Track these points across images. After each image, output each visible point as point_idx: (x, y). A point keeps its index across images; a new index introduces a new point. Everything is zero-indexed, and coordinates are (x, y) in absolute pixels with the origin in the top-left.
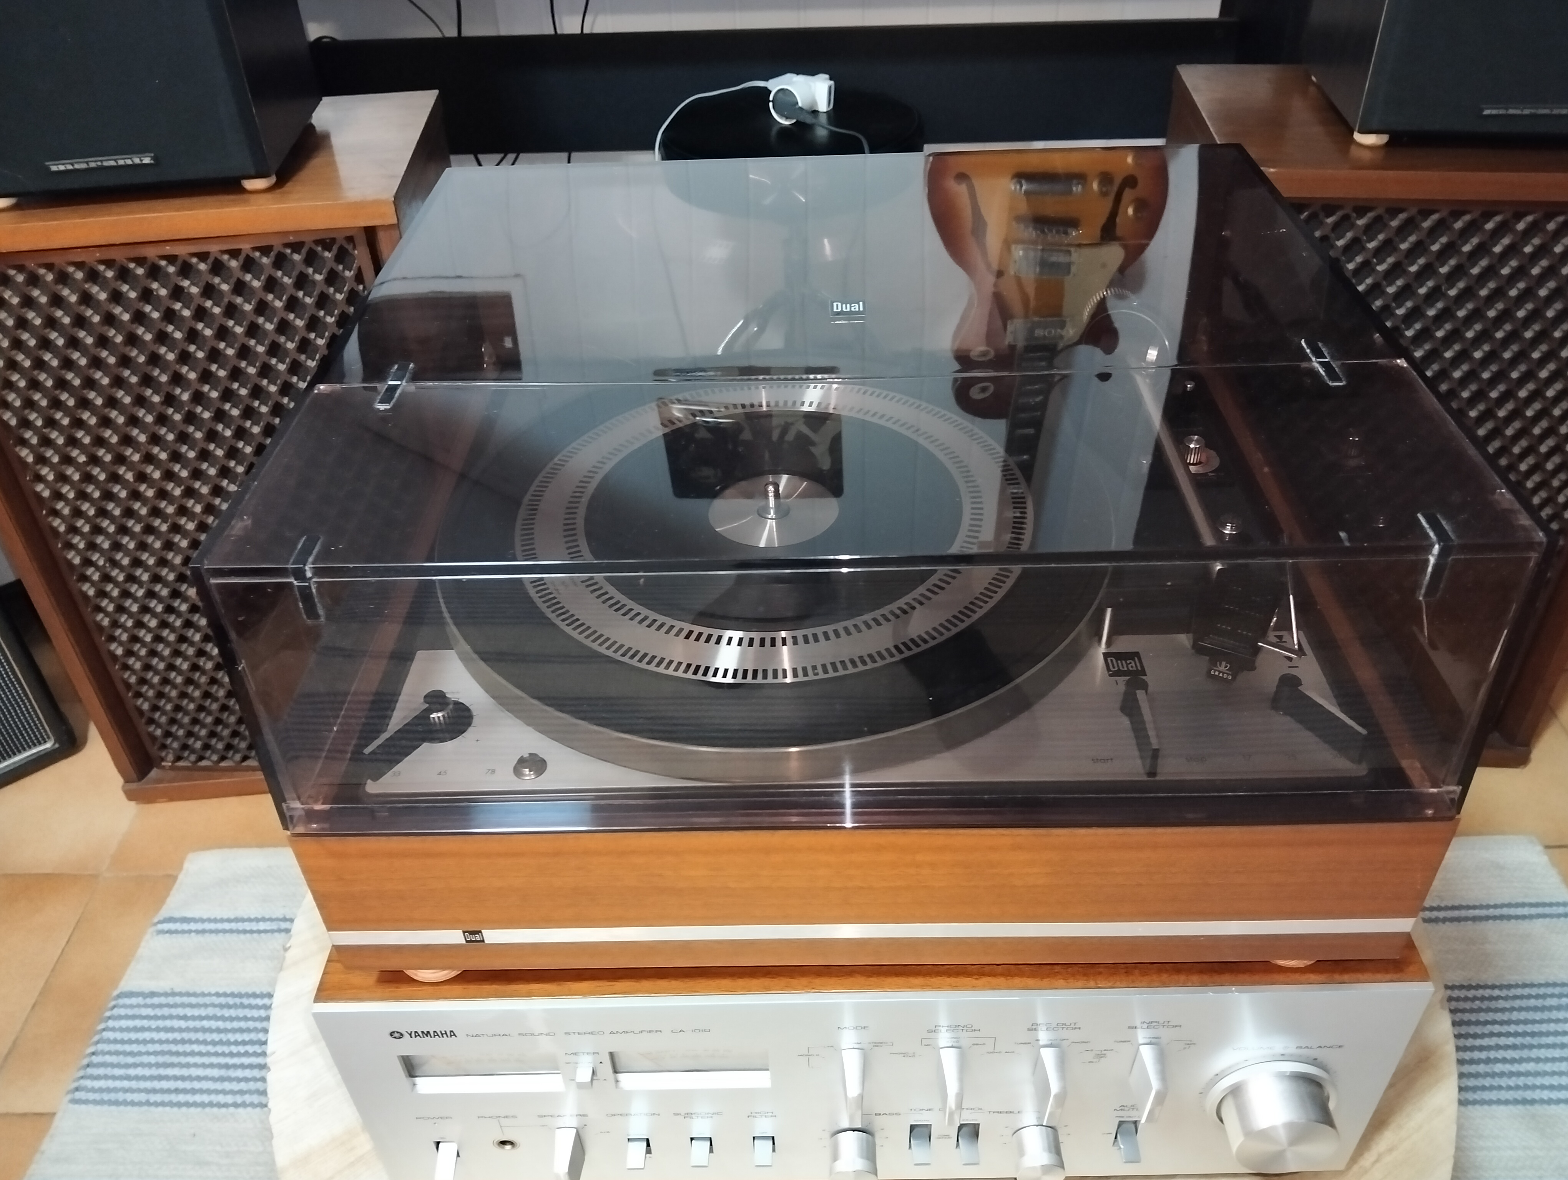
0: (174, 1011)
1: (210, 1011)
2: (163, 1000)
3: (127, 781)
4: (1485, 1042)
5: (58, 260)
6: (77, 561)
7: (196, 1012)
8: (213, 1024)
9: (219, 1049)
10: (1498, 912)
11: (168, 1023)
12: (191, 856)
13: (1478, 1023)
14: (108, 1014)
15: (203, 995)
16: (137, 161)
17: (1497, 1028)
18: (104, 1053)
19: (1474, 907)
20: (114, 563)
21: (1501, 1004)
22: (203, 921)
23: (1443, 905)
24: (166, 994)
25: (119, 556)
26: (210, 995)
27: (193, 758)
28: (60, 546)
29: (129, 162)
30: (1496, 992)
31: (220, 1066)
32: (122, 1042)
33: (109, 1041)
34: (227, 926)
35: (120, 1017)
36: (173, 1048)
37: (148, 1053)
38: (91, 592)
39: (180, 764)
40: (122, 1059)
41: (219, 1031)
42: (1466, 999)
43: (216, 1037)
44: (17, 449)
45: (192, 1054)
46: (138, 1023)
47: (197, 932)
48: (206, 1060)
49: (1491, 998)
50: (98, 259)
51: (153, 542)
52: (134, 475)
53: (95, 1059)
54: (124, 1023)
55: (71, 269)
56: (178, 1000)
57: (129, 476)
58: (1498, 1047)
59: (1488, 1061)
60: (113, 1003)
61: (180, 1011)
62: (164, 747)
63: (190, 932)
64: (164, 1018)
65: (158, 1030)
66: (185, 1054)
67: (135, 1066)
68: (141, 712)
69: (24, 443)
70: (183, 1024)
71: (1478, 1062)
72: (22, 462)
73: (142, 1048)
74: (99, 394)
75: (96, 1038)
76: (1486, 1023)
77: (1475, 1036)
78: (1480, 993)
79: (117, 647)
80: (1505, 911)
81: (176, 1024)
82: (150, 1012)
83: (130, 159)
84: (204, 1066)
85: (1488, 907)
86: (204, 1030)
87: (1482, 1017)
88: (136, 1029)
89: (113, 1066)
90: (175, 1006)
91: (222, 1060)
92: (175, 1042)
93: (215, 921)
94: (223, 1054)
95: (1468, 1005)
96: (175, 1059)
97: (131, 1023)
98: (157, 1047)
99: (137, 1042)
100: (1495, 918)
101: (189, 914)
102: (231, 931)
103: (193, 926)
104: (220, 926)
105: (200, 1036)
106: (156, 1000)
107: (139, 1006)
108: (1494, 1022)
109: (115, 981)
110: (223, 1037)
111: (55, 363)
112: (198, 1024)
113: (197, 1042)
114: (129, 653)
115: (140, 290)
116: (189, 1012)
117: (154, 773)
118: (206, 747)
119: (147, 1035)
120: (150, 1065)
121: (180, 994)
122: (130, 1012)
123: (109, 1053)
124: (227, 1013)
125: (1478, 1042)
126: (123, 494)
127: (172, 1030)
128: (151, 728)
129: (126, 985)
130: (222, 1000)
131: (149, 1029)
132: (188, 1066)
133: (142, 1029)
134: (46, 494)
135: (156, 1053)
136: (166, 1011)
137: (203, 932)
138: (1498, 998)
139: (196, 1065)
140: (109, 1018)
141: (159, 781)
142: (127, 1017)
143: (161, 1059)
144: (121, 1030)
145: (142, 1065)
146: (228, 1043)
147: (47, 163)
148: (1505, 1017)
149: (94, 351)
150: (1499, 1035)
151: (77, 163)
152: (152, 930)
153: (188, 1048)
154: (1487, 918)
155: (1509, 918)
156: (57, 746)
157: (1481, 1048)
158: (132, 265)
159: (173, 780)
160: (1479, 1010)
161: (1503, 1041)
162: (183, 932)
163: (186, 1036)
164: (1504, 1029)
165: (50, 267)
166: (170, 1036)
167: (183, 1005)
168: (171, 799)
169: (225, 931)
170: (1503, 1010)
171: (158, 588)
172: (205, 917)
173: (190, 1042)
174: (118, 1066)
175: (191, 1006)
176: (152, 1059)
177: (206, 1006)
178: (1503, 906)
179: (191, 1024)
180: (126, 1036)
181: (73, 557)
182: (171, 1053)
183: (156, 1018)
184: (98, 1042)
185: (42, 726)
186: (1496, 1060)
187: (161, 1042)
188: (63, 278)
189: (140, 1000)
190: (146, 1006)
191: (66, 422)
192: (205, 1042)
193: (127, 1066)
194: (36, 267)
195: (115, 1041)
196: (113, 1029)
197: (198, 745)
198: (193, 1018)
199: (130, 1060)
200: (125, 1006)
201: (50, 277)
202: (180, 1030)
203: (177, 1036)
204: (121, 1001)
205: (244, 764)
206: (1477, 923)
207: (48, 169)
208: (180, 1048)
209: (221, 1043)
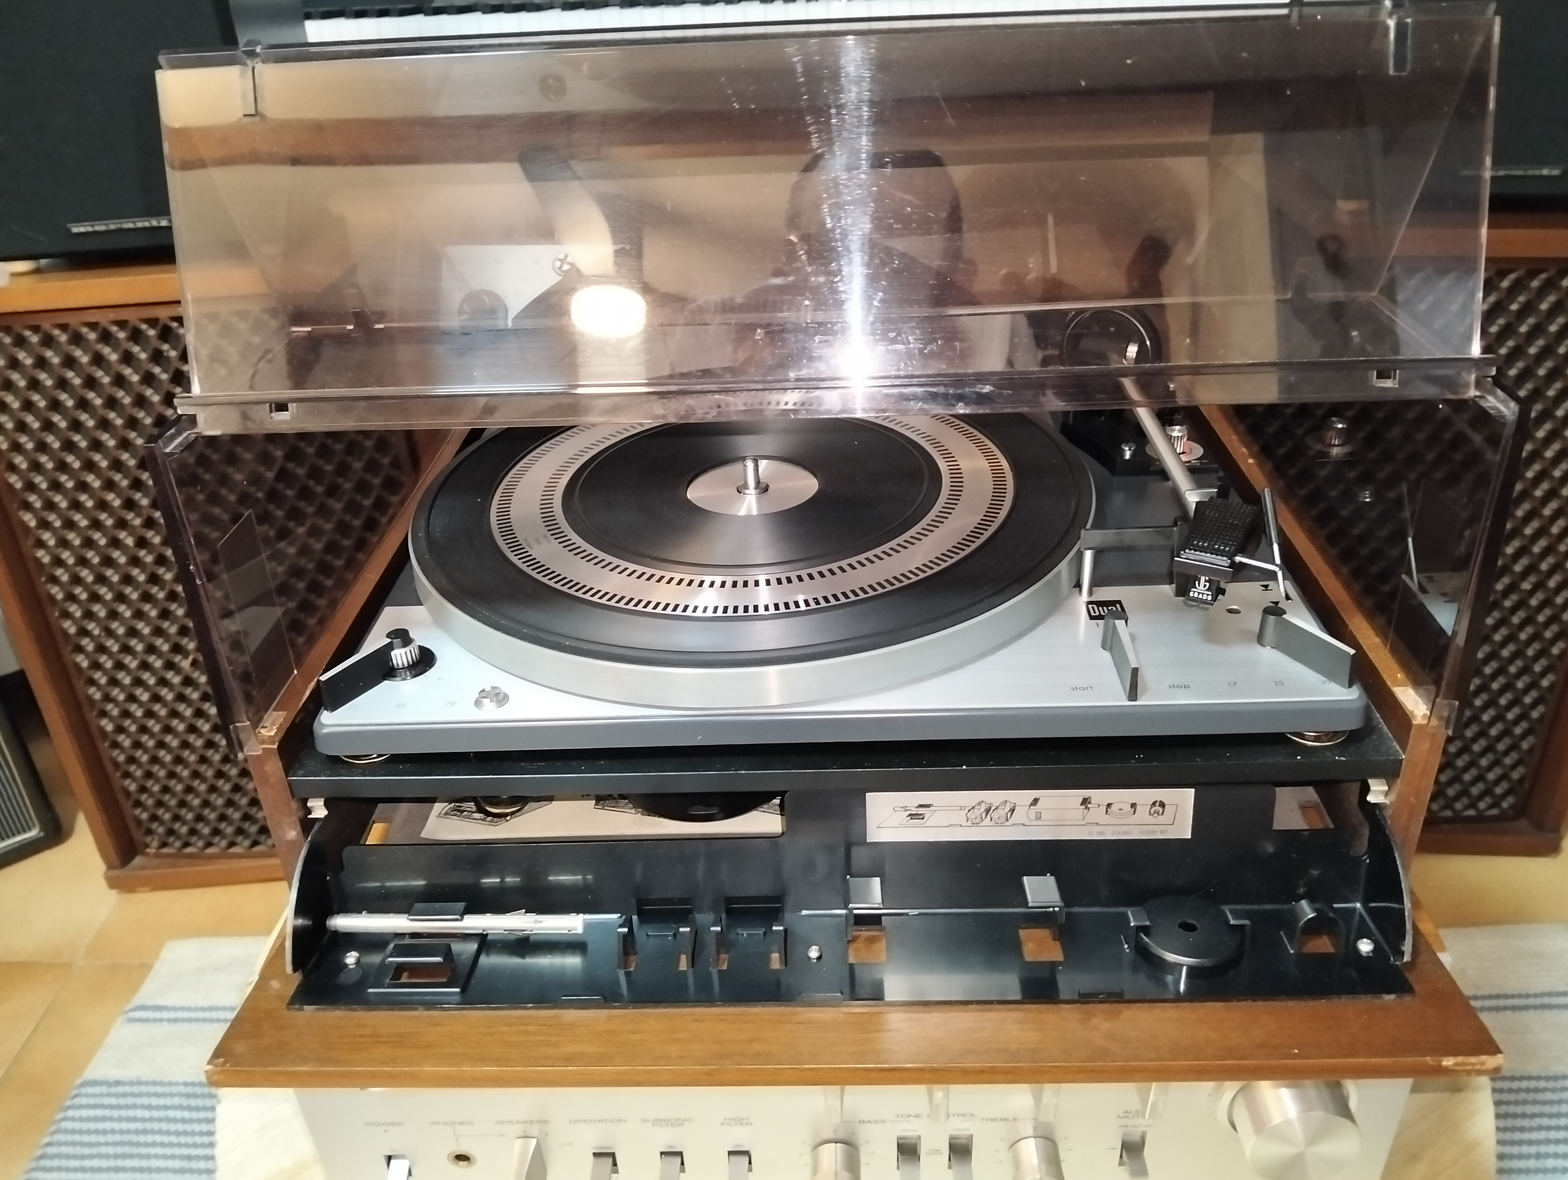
0: (138, 1101)
1: (177, 1101)
2: (128, 1089)
3: (110, 867)
4: (1534, 1136)
5: (72, 320)
6: (72, 630)
7: (161, 1102)
8: (179, 1114)
9: (183, 1140)
10: (1538, 1001)
11: (131, 1113)
12: (169, 945)
13: (1524, 1116)
14: (69, 1103)
15: (171, 1084)
16: (154, 223)
17: (1545, 1122)
18: (60, 1144)
19: (1513, 996)
20: (110, 633)
21: (1548, 1096)
22: (175, 1009)
23: (1479, 994)
24: (131, 1083)
25: (114, 625)
26: (177, 1084)
27: (178, 844)
28: (57, 614)
29: (147, 224)
30: (1542, 1084)
31: (182, 1157)
32: (81, 1132)
33: (66, 1131)
34: (200, 1015)
35: (81, 1107)
36: (134, 1138)
37: (107, 1144)
38: (85, 664)
39: (165, 850)
40: (79, 1150)
41: (184, 1121)
42: (1510, 1091)
43: (180, 1127)
44: (21, 513)
45: (154, 1144)
46: (99, 1112)
47: (170, 1020)
48: (168, 1151)
49: (1537, 1090)
50: (111, 320)
51: (150, 610)
52: (134, 541)
53: (51, 1150)
54: (84, 1113)
55: (84, 330)
56: (143, 1089)
57: (130, 542)
58: (1548, 1142)
59: (1538, 1156)
60: (75, 1092)
61: (145, 1101)
62: (149, 832)
63: (161, 1020)
64: (127, 1107)
65: (120, 1119)
66: (147, 1145)
67: (92, 1157)
68: (127, 793)
69: (27, 506)
70: (146, 1114)
71: (1528, 1157)
72: (24, 526)
73: (101, 1139)
74: (105, 457)
75: (53, 1128)
76: (1533, 1116)
77: (1522, 1129)
78: (1525, 1084)
79: (107, 724)
80: (1546, 1000)
81: (139, 1113)
82: (113, 1101)
83: (148, 221)
84: (165, 1157)
85: (1527, 996)
86: (169, 1120)
87: (1529, 1109)
88: (96, 1119)
89: (68, 1157)
90: (140, 1095)
91: (185, 1151)
92: (137, 1132)
93: (189, 1009)
94: (187, 1145)
95: (1512, 1097)
96: (135, 1150)
97: (91, 1113)
98: (118, 1138)
99: (97, 1132)
100: (1535, 1007)
101: (161, 1002)
102: (205, 1020)
103: (165, 1015)
104: (193, 1015)
105: (164, 1126)
106: (120, 1089)
107: (102, 1095)
108: (1542, 1115)
109: (81, 1069)
110: (188, 1127)
111: (63, 424)
112: (162, 1114)
113: (160, 1132)
114: (120, 729)
115: (150, 351)
116: (154, 1101)
117: (138, 860)
118: (193, 832)
119: (107, 1125)
120: (107, 1156)
121: (147, 1083)
122: (92, 1101)
123: (66, 1144)
124: (193, 1102)
125: (1526, 1136)
126: (123, 560)
127: (135, 1119)
128: (138, 811)
129: (90, 1073)
130: (190, 1090)
131: (110, 1119)
132: (148, 1157)
133: (104, 1119)
134: (46, 560)
135: (116, 1144)
136: (130, 1101)
137: (176, 1020)
138: (1544, 1090)
139: (156, 1156)
140: (69, 1107)
141: (142, 868)
142: (88, 1107)
143: (120, 1150)
144: (81, 1119)
145: (99, 1156)
146: (193, 1134)
147: (69, 225)
148: (1554, 1109)
149: (102, 412)
150: (1549, 1128)
151: (96, 225)
152: (123, 1017)
153: (150, 1138)
154: (1527, 1008)
155: (1550, 1007)
156: (42, 834)
157: (1530, 1143)
158: (144, 327)
159: (157, 867)
160: (1525, 1102)
161: (1553, 1135)
162: (155, 1020)
163: (148, 1126)
164: (1554, 1122)
165: (64, 327)
166: (132, 1126)
167: (149, 1095)
168: (155, 888)
169: (197, 1020)
170: (1552, 1103)
171: (152, 659)
172: (178, 1005)
173: (153, 1132)
174: (74, 1157)
175: (157, 1095)
176: (111, 1150)
177: (172, 1095)
178: (1543, 995)
179: (155, 1114)
180: (85, 1126)
181: (70, 627)
182: (131, 1144)
183: (119, 1107)
184: (54, 1133)
185: (28, 812)
186: (1547, 1156)
187: (121, 1132)
188: (77, 339)
189: (104, 1089)
190: (109, 1095)
191: (70, 485)
192: (168, 1133)
193: (83, 1157)
194: (51, 327)
195: (73, 1132)
196: (73, 1119)
197: (184, 830)
198: (159, 1108)
199: (87, 1151)
200: (87, 1095)
201: (63, 338)
202: (144, 1120)
203: (139, 1126)
204: (84, 1090)
205: (231, 850)
206: (1517, 1012)
207: (69, 230)
208: (142, 1139)
209: (185, 1133)
